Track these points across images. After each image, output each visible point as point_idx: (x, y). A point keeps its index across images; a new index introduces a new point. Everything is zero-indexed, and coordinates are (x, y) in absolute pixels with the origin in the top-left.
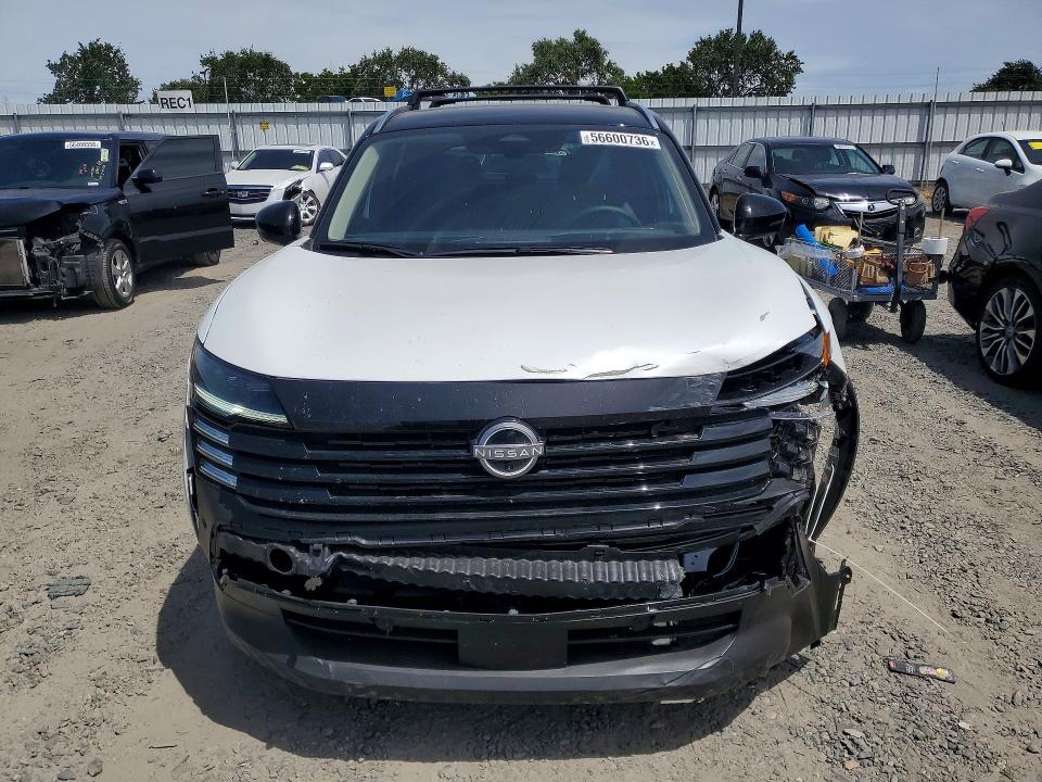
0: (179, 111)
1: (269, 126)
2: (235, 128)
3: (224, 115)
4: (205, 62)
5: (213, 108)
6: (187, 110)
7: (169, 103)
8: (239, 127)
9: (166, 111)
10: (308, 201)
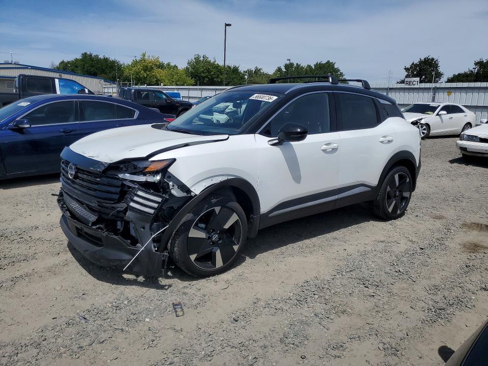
0: (412, 86)
1: (452, 93)
2: (435, 95)
3: (429, 89)
4: (476, 64)
5: (428, 85)
6: (416, 86)
7: (409, 83)
8: (437, 94)
9: (407, 86)
10: (424, 131)
